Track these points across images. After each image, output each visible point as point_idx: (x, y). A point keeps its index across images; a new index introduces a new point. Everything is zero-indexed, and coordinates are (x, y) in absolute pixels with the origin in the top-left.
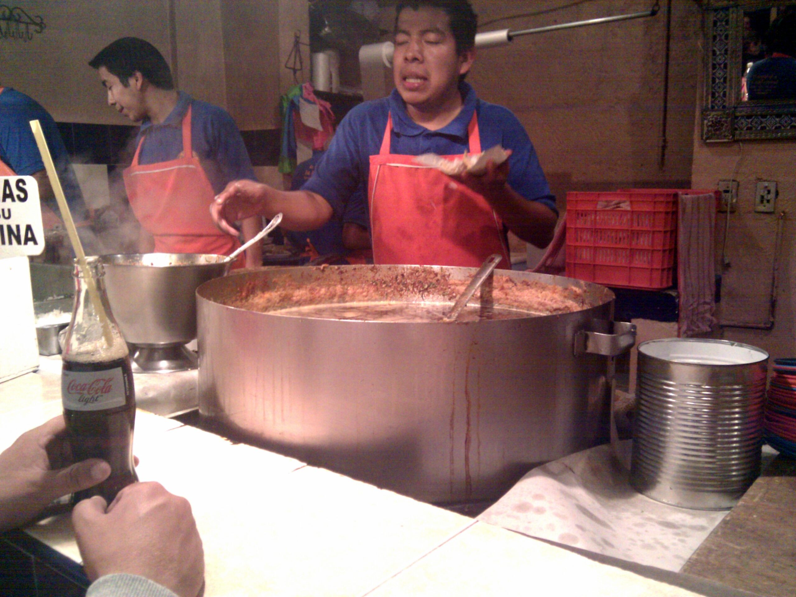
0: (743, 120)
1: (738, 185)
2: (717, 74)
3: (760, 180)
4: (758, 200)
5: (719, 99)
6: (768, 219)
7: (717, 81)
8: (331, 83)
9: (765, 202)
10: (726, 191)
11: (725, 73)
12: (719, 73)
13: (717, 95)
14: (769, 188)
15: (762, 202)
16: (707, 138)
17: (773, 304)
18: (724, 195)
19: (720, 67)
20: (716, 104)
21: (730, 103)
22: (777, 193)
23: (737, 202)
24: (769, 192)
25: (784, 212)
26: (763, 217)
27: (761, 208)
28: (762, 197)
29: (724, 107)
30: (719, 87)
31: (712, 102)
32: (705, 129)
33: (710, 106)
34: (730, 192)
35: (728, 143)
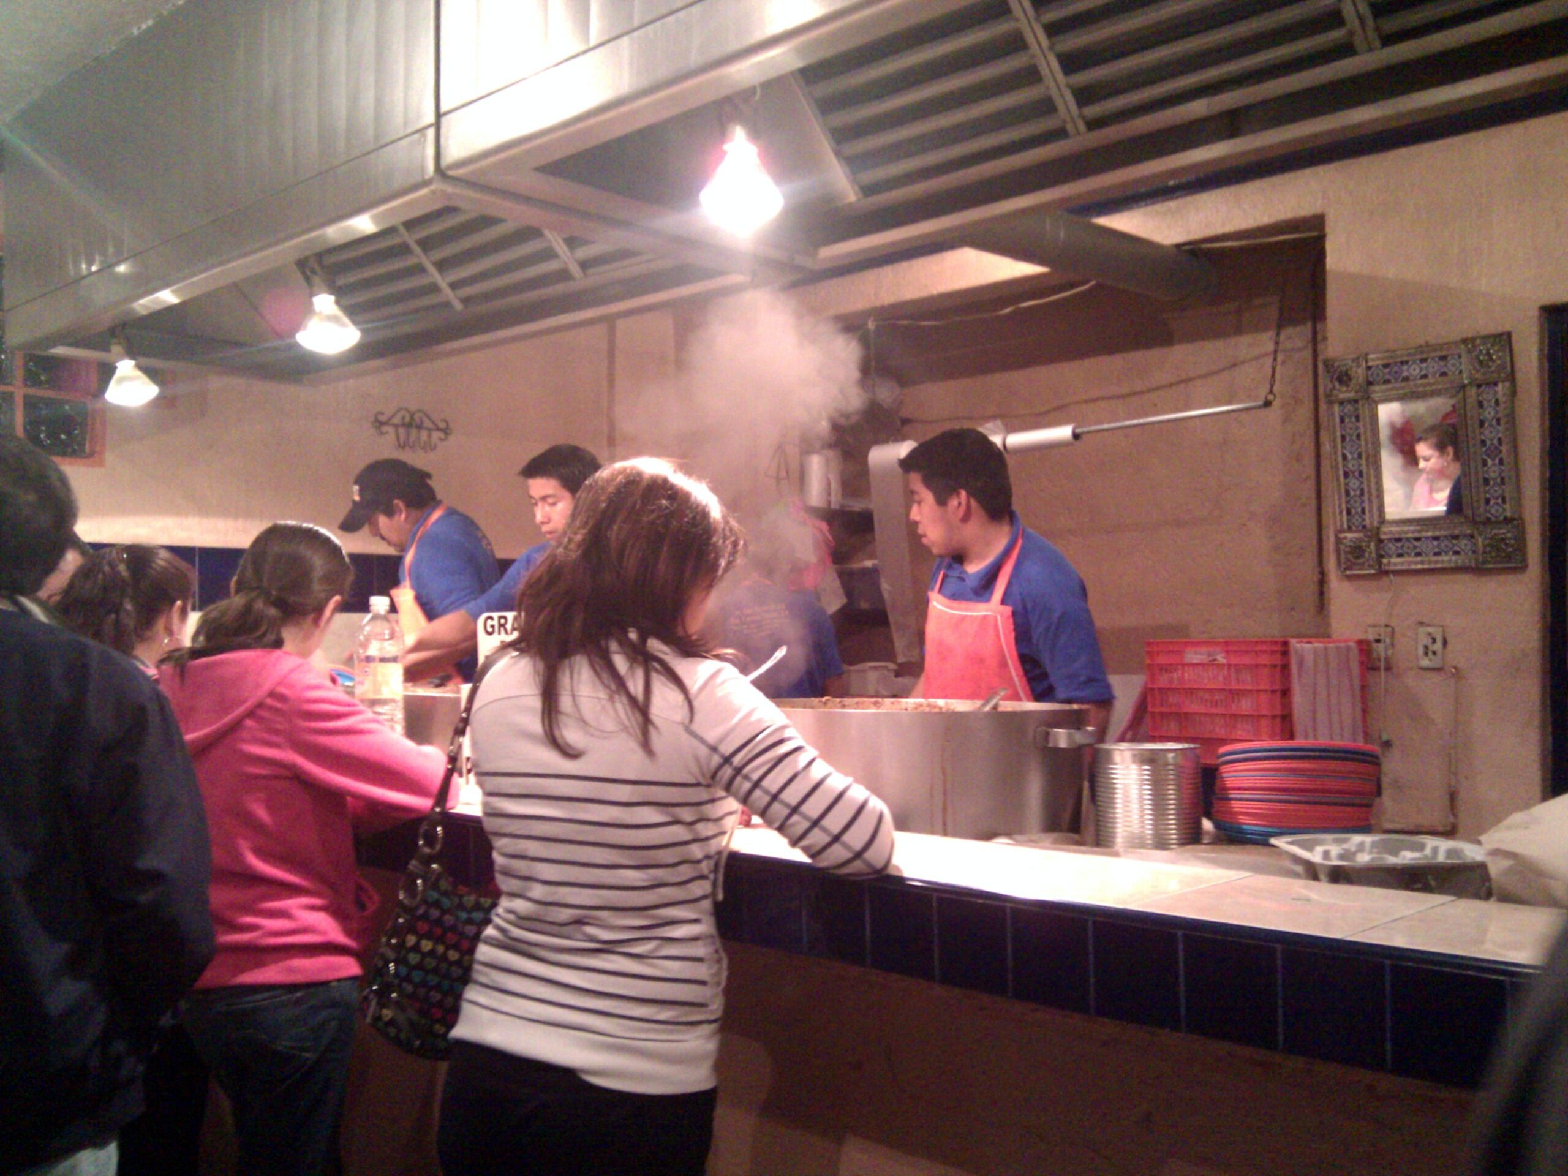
0: (1390, 545)
1: (1393, 633)
2: (1351, 485)
3: (1421, 624)
4: (1421, 651)
5: (1357, 517)
6: (1436, 678)
7: (1352, 493)
8: (829, 494)
9: (1430, 654)
10: (1378, 641)
11: (1362, 483)
12: (1354, 483)
13: (1353, 511)
14: (1434, 636)
15: (1426, 654)
16: (1345, 569)
17: (1453, 796)
18: (1375, 645)
19: (1354, 476)
20: (1354, 524)
21: (1371, 523)
22: (1445, 643)
23: (1393, 654)
24: (1434, 641)
25: (1455, 668)
26: (1429, 674)
27: (1425, 662)
28: (1426, 647)
29: (1364, 527)
30: (1355, 502)
31: (1349, 521)
32: (1343, 556)
33: (1345, 526)
34: (1382, 641)
35: (1373, 575)
